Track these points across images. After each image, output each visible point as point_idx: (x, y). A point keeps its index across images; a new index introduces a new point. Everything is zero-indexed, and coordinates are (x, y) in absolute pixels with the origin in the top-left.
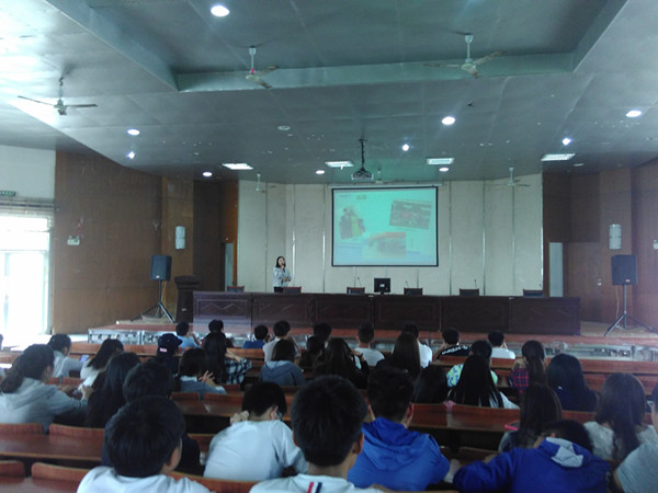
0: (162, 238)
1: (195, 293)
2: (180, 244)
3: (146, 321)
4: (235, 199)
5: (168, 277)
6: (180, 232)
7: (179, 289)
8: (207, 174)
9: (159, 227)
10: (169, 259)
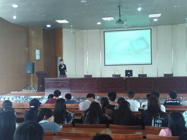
0: (30, 55)
1: (45, 78)
2: (38, 57)
3: (25, 91)
4: (61, 37)
5: (33, 72)
6: (38, 52)
7: (38, 77)
8: (49, 26)
9: (28, 50)
10: (33, 64)
